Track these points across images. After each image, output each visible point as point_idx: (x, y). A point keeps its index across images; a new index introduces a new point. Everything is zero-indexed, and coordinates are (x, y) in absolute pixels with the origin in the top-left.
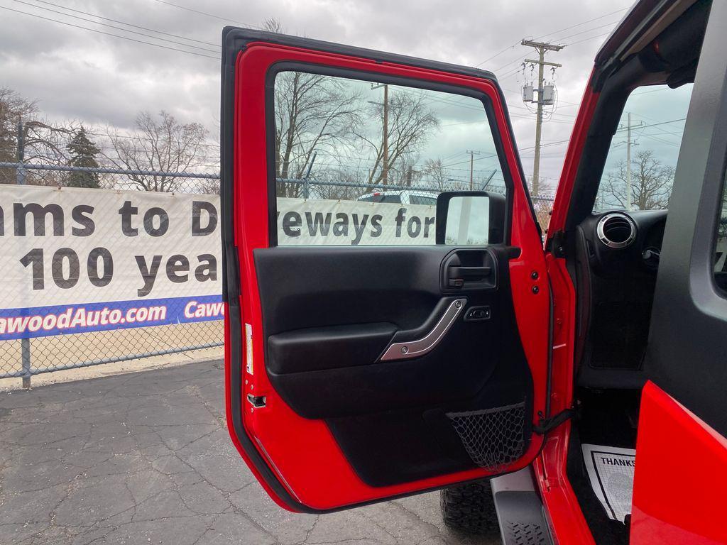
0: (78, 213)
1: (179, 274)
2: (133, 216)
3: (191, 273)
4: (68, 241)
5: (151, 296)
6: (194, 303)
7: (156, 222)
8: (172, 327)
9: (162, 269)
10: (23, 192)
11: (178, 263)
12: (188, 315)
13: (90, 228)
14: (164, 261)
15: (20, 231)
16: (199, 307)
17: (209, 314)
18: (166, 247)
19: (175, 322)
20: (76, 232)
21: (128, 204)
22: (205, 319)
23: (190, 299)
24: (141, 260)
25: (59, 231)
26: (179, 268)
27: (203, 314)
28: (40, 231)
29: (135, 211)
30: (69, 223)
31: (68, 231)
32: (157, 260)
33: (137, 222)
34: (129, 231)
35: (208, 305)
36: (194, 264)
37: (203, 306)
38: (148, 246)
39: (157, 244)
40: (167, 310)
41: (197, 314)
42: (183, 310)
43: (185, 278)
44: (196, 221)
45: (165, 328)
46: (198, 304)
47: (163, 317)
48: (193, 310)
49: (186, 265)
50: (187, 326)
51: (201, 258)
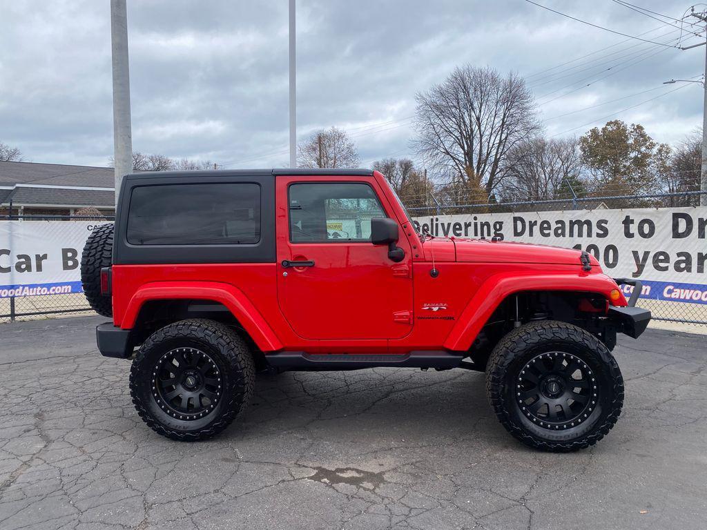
0: (600, 224)
1: (661, 265)
2: (631, 225)
3: (671, 266)
4: (594, 240)
5: (641, 278)
6: (671, 287)
7: (646, 229)
8: (654, 301)
9: (650, 260)
10: (573, 214)
11: (662, 257)
12: (666, 295)
13: (605, 233)
14: (651, 255)
15: (571, 235)
16: (675, 290)
17: (682, 297)
18: (653, 246)
19: (655, 298)
20: (598, 235)
21: (628, 217)
22: (679, 300)
23: (669, 284)
24: (635, 253)
25: (589, 235)
26: (662, 261)
27: (677, 297)
28: (580, 235)
29: (632, 222)
30: (595, 230)
31: (594, 234)
32: (647, 254)
33: (634, 229)
34: (629, 235)
35: (682, 290)
36: (674, 258)
37: (678, 290)
38: (640, 245)
39: (647, 244)
40: (651, 289)
41: (673, 296)
42: (663, 291)
43: (666, 269)
44: (675, 226)
45: (648, 301)
46: (675, 288)
47: (647, 293)
48: (670, 292)
49: (667, 259)
50: (664, 302)
51: (679, 255)
